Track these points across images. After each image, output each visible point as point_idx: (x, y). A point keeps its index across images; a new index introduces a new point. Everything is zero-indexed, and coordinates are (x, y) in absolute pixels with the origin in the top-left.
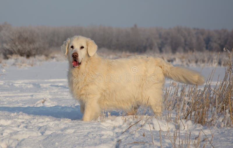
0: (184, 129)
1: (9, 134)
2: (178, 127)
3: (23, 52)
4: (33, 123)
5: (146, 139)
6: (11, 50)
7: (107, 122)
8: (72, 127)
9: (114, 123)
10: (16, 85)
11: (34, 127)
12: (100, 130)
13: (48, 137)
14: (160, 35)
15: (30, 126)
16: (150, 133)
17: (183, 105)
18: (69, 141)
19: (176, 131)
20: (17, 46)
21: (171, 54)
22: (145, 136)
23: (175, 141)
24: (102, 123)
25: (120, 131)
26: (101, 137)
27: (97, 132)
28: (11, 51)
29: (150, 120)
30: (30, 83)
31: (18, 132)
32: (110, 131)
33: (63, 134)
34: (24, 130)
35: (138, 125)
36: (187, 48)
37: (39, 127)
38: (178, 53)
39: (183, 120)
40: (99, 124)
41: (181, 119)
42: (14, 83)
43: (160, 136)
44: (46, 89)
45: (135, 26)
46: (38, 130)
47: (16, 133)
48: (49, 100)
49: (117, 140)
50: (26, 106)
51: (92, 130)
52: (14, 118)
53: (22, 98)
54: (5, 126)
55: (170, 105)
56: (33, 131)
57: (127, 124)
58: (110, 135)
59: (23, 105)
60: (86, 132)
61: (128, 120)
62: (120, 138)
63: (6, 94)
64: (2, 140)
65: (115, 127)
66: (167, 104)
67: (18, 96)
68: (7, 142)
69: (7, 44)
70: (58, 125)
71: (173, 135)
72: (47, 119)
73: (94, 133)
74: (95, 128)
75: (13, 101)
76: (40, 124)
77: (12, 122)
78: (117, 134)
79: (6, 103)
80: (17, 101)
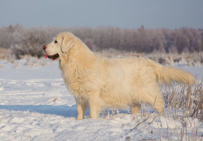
0: (191, 126)
1: (22, 131)
2: (185, 125)
3: (34, 52)
4: (45, 121)
5: (154, 136)
7: (116, 119)
8: (82, 125)
9: (123, 121)
10: (28, 84)
11: (46, 124)
12: (110, 127)
13: (59, 134)
14: (166, 36)
15: (42, 123)
16: (158, 131)
17: (190, 104)
18: (80, 138)
19: (183, 129)
20: (28, 47)
21: (177, 54)
22: (153, 133)
23: (182, 138)
24: (111, 121)
25: (129, 128)
26: (110, 134)
27: (106, 129)
28: (23, 51)
29: (157, 118)
30: (41, 82)
31: (31, 129)
32: (119, 128)
33: (73, 131)
34: (36, 127)
35: (146, 123)
36: (192, 48)
37: (50, 124)
38: (183, 53)
39: (189, 118)
40: (109, 122)
41: (187, 117)
42: (26, 82)
43: (167, 133)
44: (57, 88)
45: (142, 27)
46: (49, 127)
47: (29, 130)
48: (60, 99)
49: (126, 137)
50: (38, 104)
51: (102, 127)
52: (27, 116)
53: (34, 96)
54: (18, 124)
55: (177, 104)
56: (45, 128)
57: (136, 122)
58: (119, 133)
59: (35, 104)
60: (96, 129)
61: (136, 118)
62: (129, 135)
63: (18, 92)
64: (16, 137)
65: (123, 124)
66: (174, 103)
67: (30, 95)
68: (20, 139)
69: (19, 45)
70: (69, 122)
71: (180, 133)
72: (59, 117)
73: (103, 131)
74: (105, 125)
75: (26, 99)
76: (52, 121)
77: (24, 120)
78: (126, 131)
79: (18, 101)
80: (30, 99)
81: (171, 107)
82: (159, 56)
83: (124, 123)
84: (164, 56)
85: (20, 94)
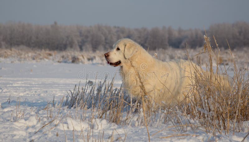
2: (92, 127)
5: (60, 139)
7: (20, 121)
9: (27, 123)
12: (12, 130)
14: (81, 33)
16: (63, 133)
19: (90, 131)
21: (91, 52)
22: (59, 136)
23: (88, 140)
24: (15, 123)
25: (34, 131)
26: (13, 137)
27: (9, 132)
29: (64, 119)
32: (22, 131)
35: (52, 125)
36: (107, 47)
38: (98, 52)
39: (98, 120)
40: (12, 124)
41: (95, 119)
43: (73, 136)
45: (56, 23)
49: (29, 141)
51: (4, 130)
57: (41, 124)
58: (22, 136)
61: (42, 120)
62: (33, 138)
71: (87, 135)
73: (6, 134)
74: (7, 128)
78: (30, 134)
81: (79, 108)
82: (73, 54)
83: (29, 126)
84: (77, 54)
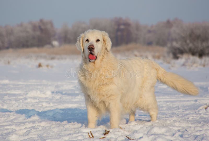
4: (190, 132)
6: (182, 48)
11: (190, 136)
15: (186, 134)
20: (188, 45)
34: (178, 139)
37: (195, 136)
46: (194, 139)
52: (171, 126)
53: (185, 103)
67: (181, 101)
69: (177, 43)
75: (174, 106)
76: (197, 132)
77: (166, 130)
79: (165, 109)
80: (179, 106)
85: (168, 100)
